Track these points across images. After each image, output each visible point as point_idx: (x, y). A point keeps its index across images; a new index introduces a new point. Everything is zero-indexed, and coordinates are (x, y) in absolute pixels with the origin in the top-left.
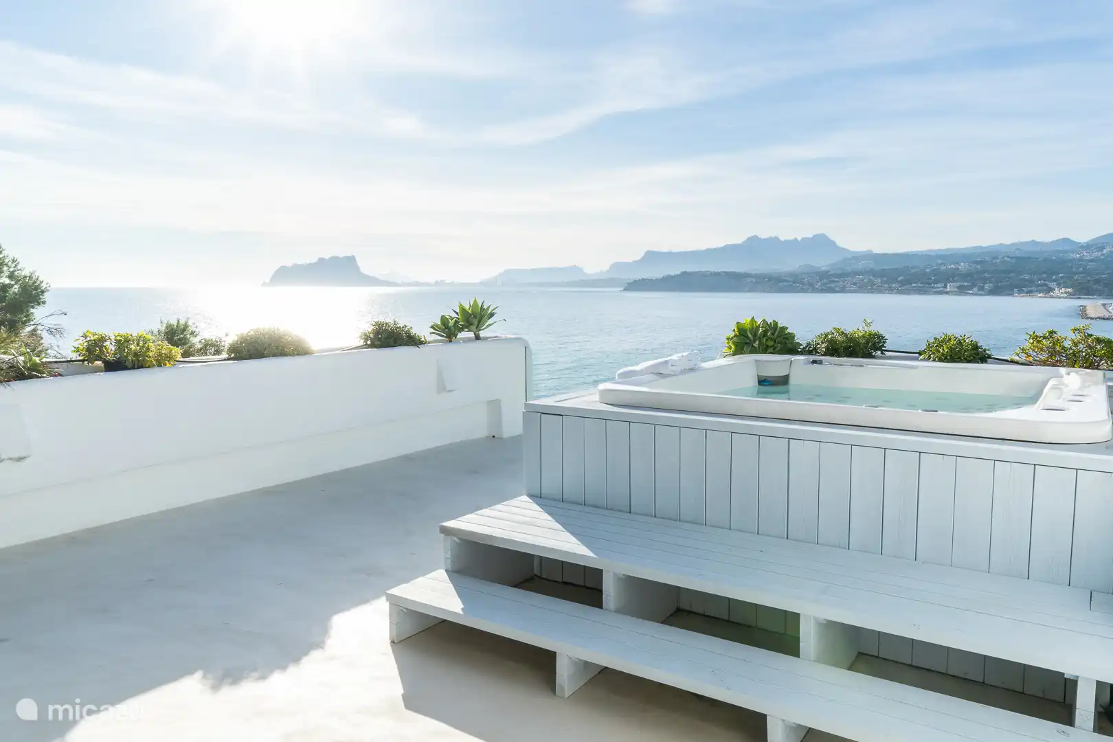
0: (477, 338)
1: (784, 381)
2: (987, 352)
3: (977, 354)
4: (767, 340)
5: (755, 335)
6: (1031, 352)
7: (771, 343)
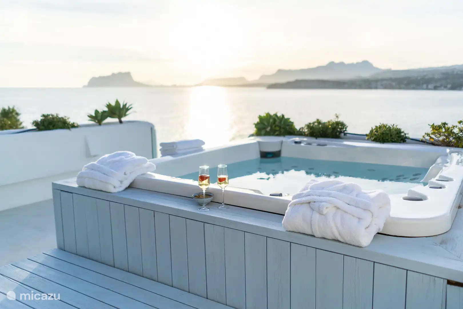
0: (121, 122)
1: (276, 155)
2: (407, 135)
3: (400, 137)
4: (275, 127)
5: (268, 122)
6: (433, 136)
7: (278, 128)
